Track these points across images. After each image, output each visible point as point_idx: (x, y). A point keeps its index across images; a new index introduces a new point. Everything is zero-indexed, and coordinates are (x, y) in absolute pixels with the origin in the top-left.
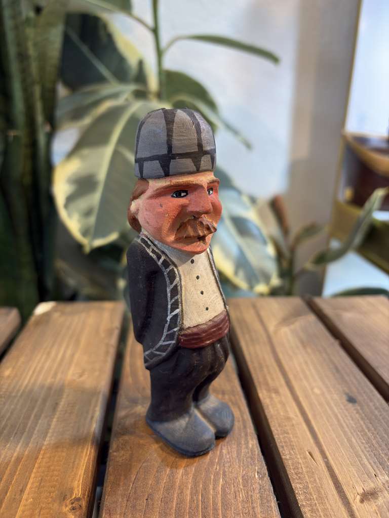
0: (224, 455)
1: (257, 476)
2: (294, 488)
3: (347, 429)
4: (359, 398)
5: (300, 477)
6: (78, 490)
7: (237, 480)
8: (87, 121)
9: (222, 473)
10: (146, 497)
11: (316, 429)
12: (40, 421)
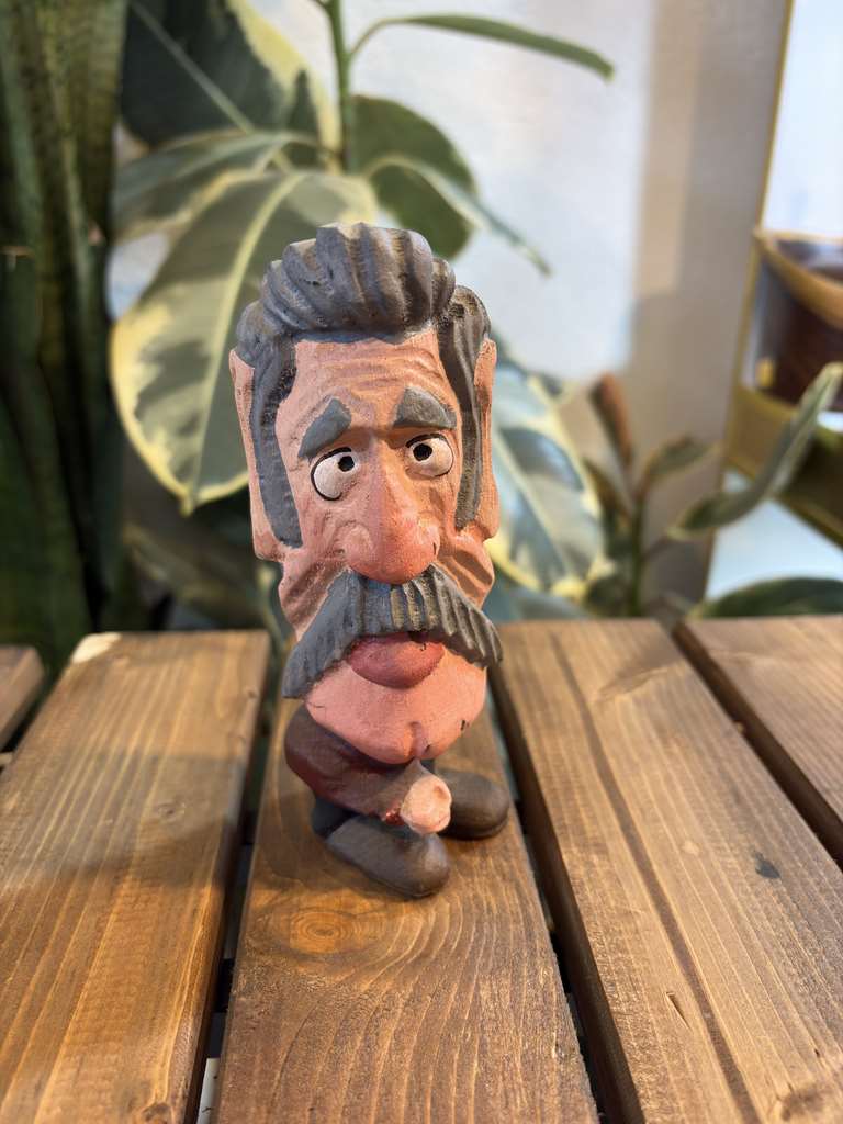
0: (484, 1003)
1: (554, 1055)
2: (635, 1082)
3: (756, 941)
4: (786, 866)
5: (649, 1057)
6: (161, 1088)
7: (511, 1064)
8: (184, 217)
9: (477, 1046)
10: (309, 1105)
11: (687, 939)
12: (80, 921)
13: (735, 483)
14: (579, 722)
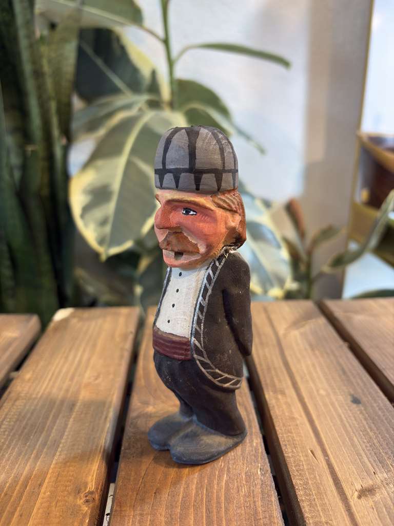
1: (259, 473)
2: (294, 484)
3: (349, 429)
4: (364, 399)
5: (300, 474)
6: (92, 485)
7: (241, 476)
8: (102, 132)
9: (226, 469)
10: (154, 491)
11: (319, 428)
12: (58, 421)
13: (353, 246)
14: (275, 342)
